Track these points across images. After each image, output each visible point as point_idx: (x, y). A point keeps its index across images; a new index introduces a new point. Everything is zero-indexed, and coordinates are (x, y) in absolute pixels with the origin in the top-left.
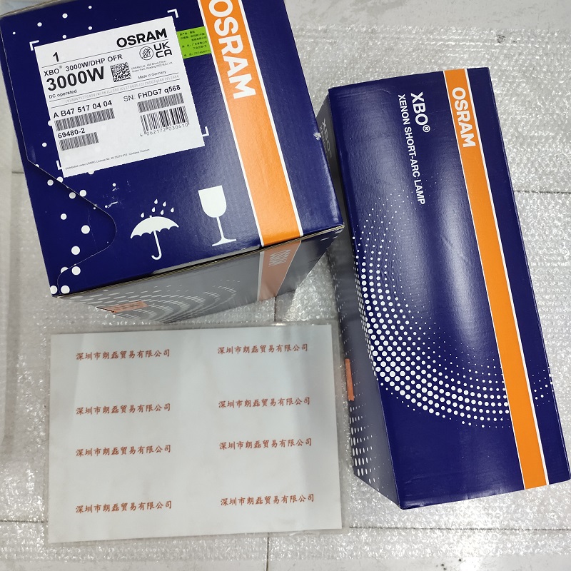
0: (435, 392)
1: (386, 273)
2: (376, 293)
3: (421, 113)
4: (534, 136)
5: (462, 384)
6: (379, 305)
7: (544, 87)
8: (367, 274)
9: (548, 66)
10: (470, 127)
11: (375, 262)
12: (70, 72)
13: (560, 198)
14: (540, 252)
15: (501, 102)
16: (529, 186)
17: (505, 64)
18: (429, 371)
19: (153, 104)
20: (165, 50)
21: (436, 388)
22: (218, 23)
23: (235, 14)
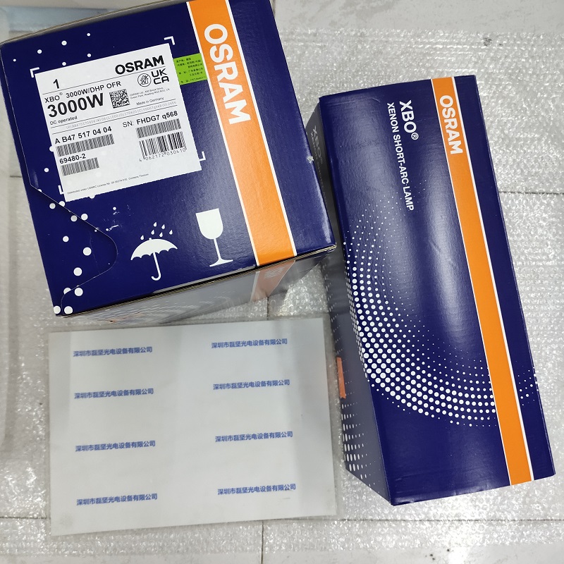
0: (424, 393)
1: (376, 277)
2: (366, 296)
3: (409, 121)
4: (519, 138)
5: (450, 384)
6: (369, 308)
7: (530, 90)
8: (358, 278)
9: (534, 68)
10: (457, 134)
11: (366, 267)
12: (71, 99)
13: (545, 199)
14: (526, 251)
15: (487, 104)
16: (515, 187)
17: (491, 66)
18: (418, 373)
19: (151, 130)
20: (162, 77)
21: (425, 389)
22: (213, 50)
23: (230, 41)
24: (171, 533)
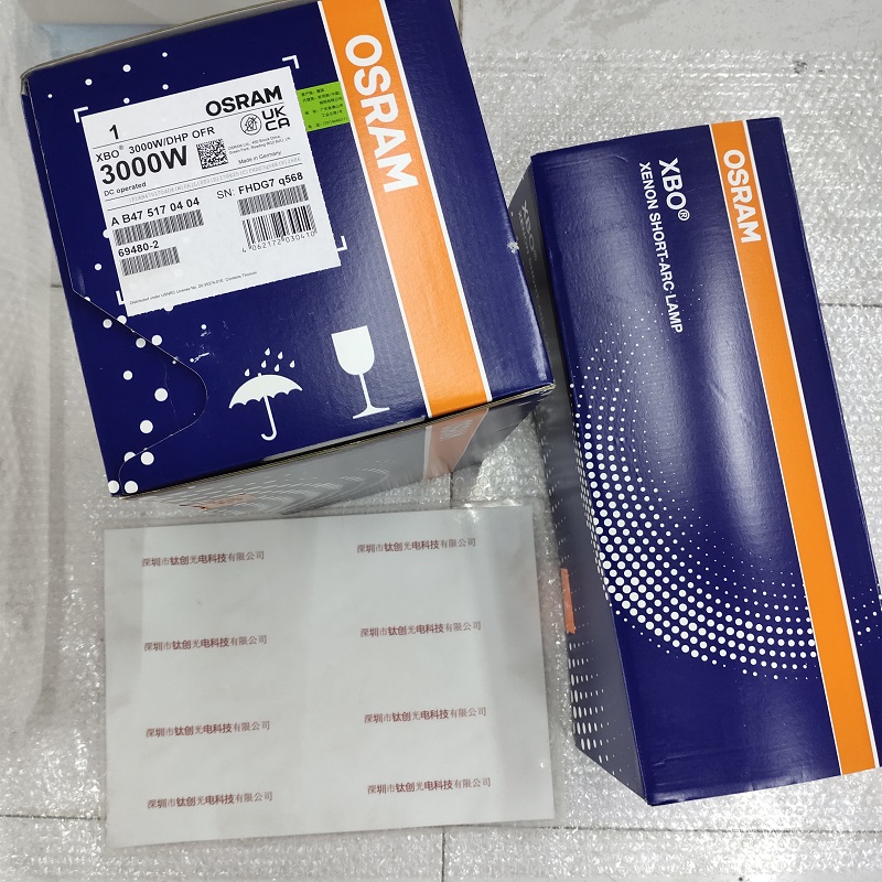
0: (700, 625)
1: (622, 439)
2: (607, 470)
3: (675, 190)
4: (852, 217)
5: (743, 611)
6: (612, 489)
7: (869, 142)
8: (593, 441)
9: (875, 108)
10: (752, 211)
11: (606, 423)
12: (136, 155)
14: (864, 399)
15: (801, 165)
16: (847, 296)
17: (806, 106)
18: (691, 592)
19: (261, 203)
20: (279, 119)
21: (701, 618)
22: (360, 75)
23: (386, 61)
24: (299, 845)
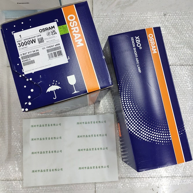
0: (147, 134)
1: (129, 96)
2: (126, 102)
3: (139, 43)
4: (177, 47)
5: (156, 131)
6: (127, 106)
7: (180, 30)
9: (181, 23)
10: (155, 47)
11: (126, 92)
12: (25, 41)
13: (186, 67)
14: (181, 85)
16: (176, 63)
17: (166, 23)
18: (145, 127)
19: (51, 50)
20: (54, 33)
21: (147, 132)
22: (71, 23)
23: (76, 20)
